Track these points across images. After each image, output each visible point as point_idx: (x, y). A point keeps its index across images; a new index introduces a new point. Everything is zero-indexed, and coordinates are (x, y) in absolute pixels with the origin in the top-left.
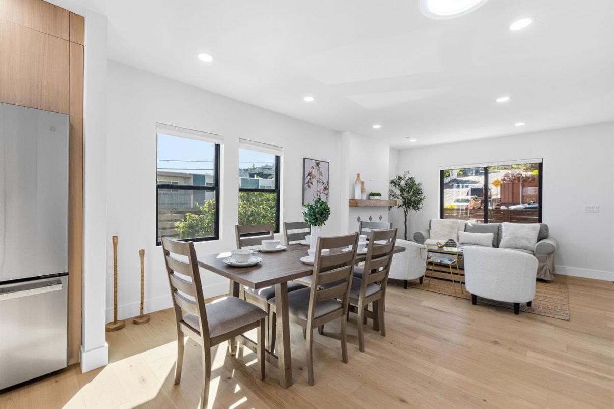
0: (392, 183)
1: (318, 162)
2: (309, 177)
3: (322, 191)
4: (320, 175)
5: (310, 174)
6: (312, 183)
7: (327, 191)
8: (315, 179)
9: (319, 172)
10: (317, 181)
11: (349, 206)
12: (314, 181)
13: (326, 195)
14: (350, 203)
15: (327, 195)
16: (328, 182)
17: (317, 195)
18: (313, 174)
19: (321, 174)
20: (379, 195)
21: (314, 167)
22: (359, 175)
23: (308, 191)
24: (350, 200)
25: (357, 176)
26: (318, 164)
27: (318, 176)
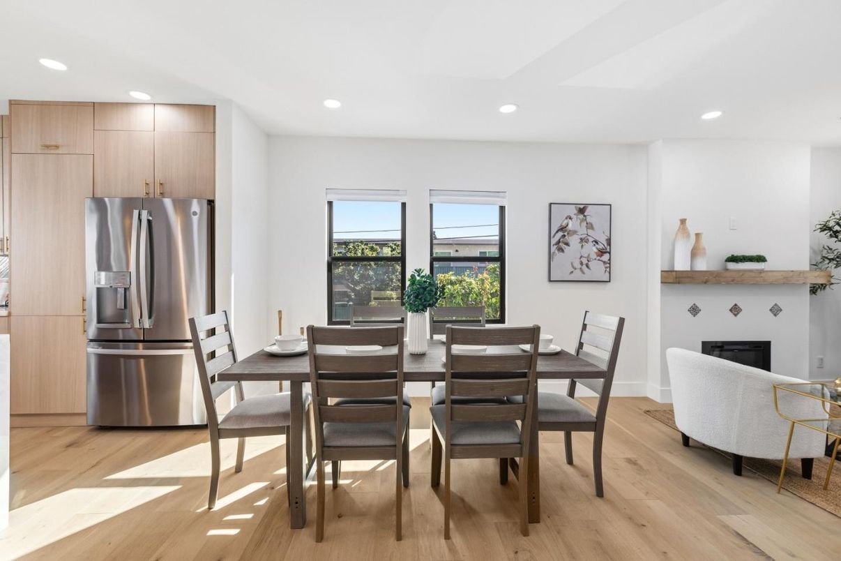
0: (822, 230)
1: (582, 207)
2: (560, 234)
3: (593, 256)
4: (587, 228)
5: (562, 229)
6: (567, 244)
7: (606, 257)
8: (575, 236)
9: (585, 224)
10: (581, 239)
11: (662, 282)
12: (574, 240)
13: (604, 262)
14: (662, 277)
15: (608, 264)
16: (609, 241)
17: (582, 264)
18: (570, 227)
19: (590, 226)
20: (760, 259)
21: (574, 217)
22: (683, 221)
23: (558, 257)
24: (662, 271)
25: (679, 223)
26: (582, 211)
27: (582, 231)
